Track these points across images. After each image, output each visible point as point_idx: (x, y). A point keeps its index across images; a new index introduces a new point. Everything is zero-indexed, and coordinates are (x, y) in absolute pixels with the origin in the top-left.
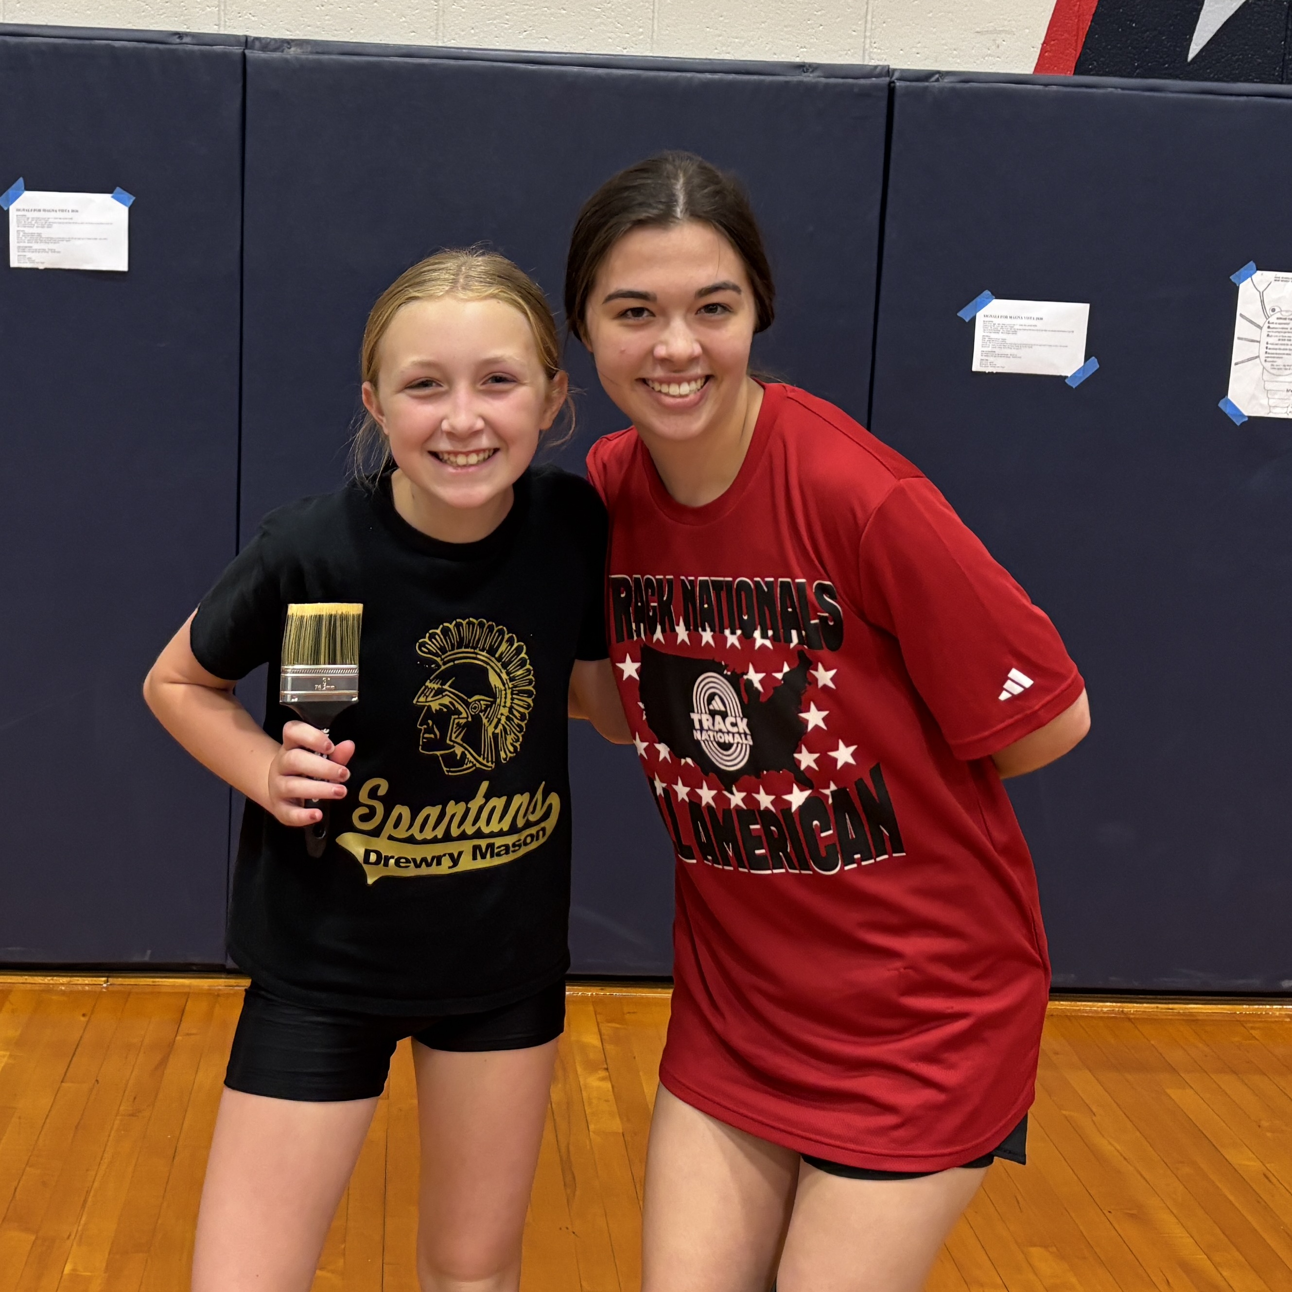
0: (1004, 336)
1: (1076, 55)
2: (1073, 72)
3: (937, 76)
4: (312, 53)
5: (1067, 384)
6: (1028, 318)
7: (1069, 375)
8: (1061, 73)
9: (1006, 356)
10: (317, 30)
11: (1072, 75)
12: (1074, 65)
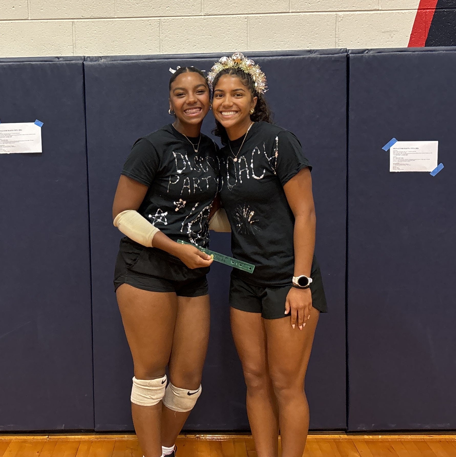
0: (403, 156)
1: (425, 38)
2: (424, 46)
3: (367, 51)
4: (110, 61)
5: (430, 175)
6: (412, 148)
7: (431, 171)
8: (419, 46)
9: (404, 165)
10: (112, 52)
11: (424, 47)
12: (425, 43)
